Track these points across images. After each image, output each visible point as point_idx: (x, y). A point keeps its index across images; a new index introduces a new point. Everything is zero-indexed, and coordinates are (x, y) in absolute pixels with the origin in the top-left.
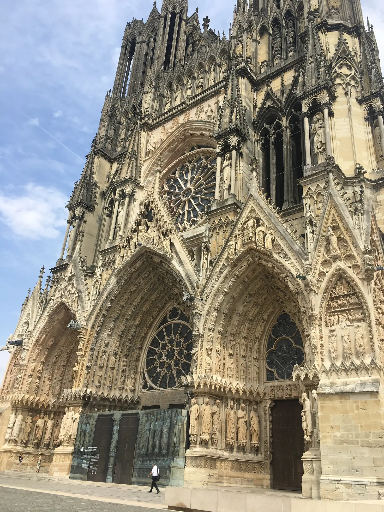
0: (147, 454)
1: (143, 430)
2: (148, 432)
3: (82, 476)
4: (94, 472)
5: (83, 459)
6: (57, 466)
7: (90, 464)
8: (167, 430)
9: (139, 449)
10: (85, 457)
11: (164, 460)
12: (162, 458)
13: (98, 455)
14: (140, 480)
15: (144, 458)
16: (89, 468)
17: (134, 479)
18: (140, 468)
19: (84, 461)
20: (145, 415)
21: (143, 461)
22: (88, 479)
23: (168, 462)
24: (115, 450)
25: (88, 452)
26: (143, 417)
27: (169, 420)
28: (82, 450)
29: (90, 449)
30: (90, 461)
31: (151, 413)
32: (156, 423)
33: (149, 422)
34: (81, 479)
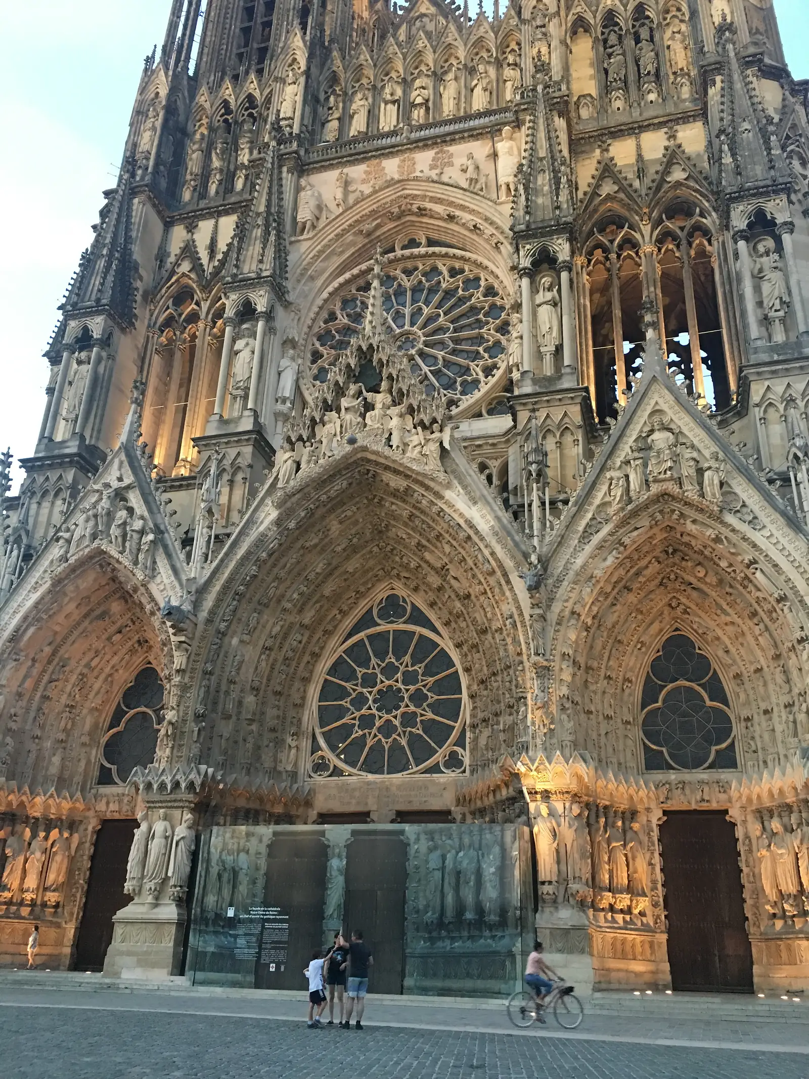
0: (441, 924)
1: (423, 871)
2: (438, 875)
3: (238, 977)
4: (278, 968)
5: (235, 937)
6: (129, 954)
7: (260, 947)
8: (492, 870)
9: (417, 912)
10: (240, 932)
11: (493, 937)
12: (487, 933)
13: (286, 926)
14: (428, 983)
15: (434, 934)
16: (259, 958)
17: (409, 982)
18: (423, 957)
19: (241, 942)
20: (423, 837)
21: (432, 940)
22: (258, 985)
23: (506, 941)
24: (339, 916)
25: (251, 921)
26: (418, 840)
27: (497, 849)
28: (231, 913)
29: (258, 912)
30: (260, 943)
31: (441, 831)
32: (461, 854)
33: (438, 853)
34: (234, 984)
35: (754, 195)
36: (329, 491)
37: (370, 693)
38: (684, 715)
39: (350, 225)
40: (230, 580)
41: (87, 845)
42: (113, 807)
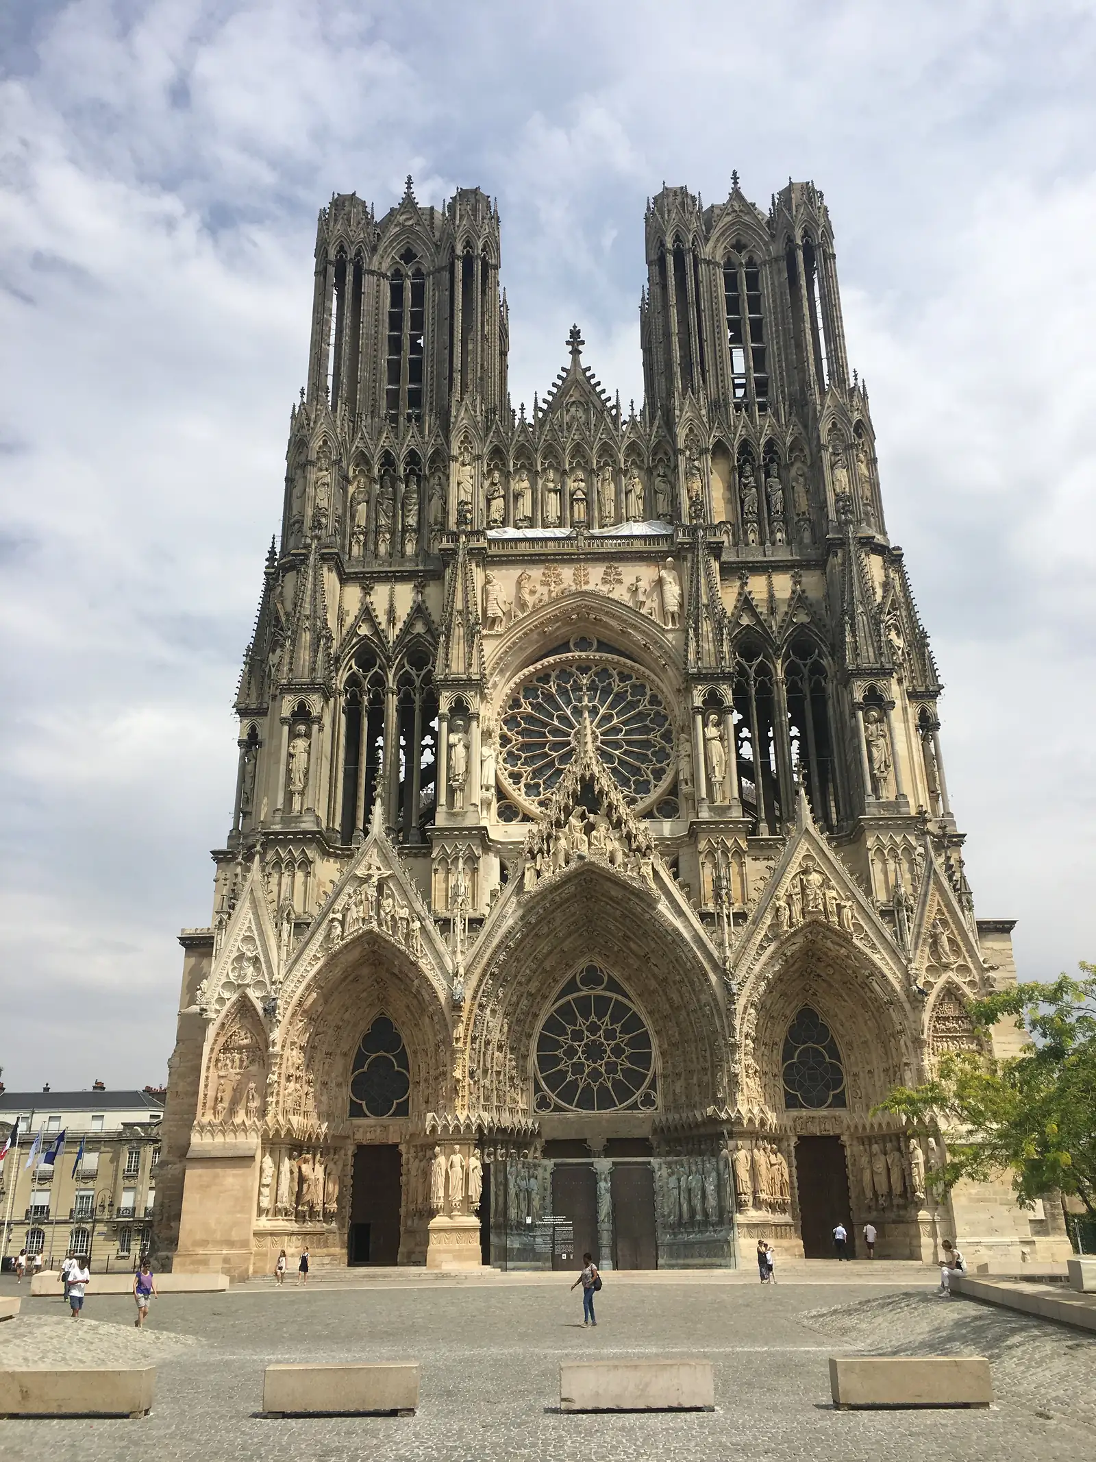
0: (680, 1223)
1: (665, 1189)
2: (676, 1192)
3: (540, 1264)
4: (568, 1256)
5: (534, 1237)
7: (553, 1243)
8: (712, 1187)
9: (664, 1216)
10: (538, 1233)
11: (715, 1231)
12: (711, 1229)
13: (571, 1228)
14: (673, 1262)
15: (676, 1230)
16: (554, 1250)
17: (661, 1261)
18: (670, 1245)
19: (539, 1240)
20: (664, 1166)
21: (675, 1234)
22: (555, 1268)
23: (723, 1233)
24: (609, 1221)
25: (544, 1225)
26: (660, 1169)
27: (714, 1174)
28: (529, 1220)
29: (549, 1219)
30: (553, 1241)
31: (676, 1162)
32: (690, 1178)
33: (675, 1177)
34: (536, 1269)
35: (868, 674)
36: (561, 893)
37: (579, 1046)
38: (813, 1068)
39: (536, 626)
40: (488, 964)
41: (349, 1167)
42: (369, 1136)
